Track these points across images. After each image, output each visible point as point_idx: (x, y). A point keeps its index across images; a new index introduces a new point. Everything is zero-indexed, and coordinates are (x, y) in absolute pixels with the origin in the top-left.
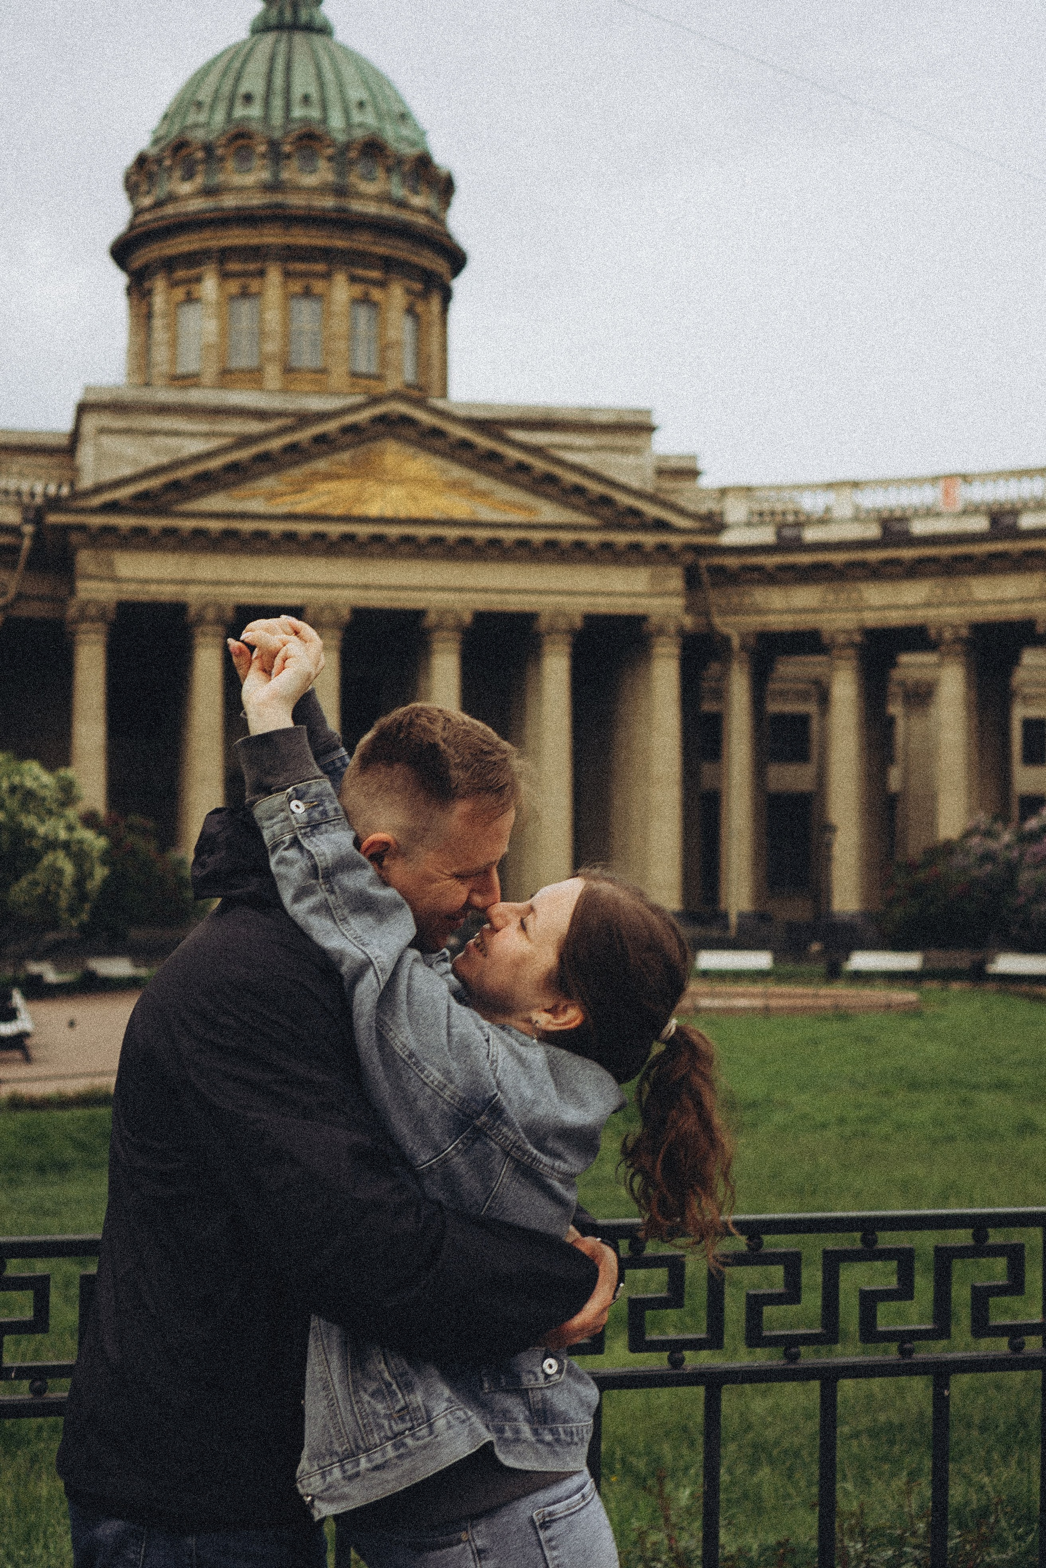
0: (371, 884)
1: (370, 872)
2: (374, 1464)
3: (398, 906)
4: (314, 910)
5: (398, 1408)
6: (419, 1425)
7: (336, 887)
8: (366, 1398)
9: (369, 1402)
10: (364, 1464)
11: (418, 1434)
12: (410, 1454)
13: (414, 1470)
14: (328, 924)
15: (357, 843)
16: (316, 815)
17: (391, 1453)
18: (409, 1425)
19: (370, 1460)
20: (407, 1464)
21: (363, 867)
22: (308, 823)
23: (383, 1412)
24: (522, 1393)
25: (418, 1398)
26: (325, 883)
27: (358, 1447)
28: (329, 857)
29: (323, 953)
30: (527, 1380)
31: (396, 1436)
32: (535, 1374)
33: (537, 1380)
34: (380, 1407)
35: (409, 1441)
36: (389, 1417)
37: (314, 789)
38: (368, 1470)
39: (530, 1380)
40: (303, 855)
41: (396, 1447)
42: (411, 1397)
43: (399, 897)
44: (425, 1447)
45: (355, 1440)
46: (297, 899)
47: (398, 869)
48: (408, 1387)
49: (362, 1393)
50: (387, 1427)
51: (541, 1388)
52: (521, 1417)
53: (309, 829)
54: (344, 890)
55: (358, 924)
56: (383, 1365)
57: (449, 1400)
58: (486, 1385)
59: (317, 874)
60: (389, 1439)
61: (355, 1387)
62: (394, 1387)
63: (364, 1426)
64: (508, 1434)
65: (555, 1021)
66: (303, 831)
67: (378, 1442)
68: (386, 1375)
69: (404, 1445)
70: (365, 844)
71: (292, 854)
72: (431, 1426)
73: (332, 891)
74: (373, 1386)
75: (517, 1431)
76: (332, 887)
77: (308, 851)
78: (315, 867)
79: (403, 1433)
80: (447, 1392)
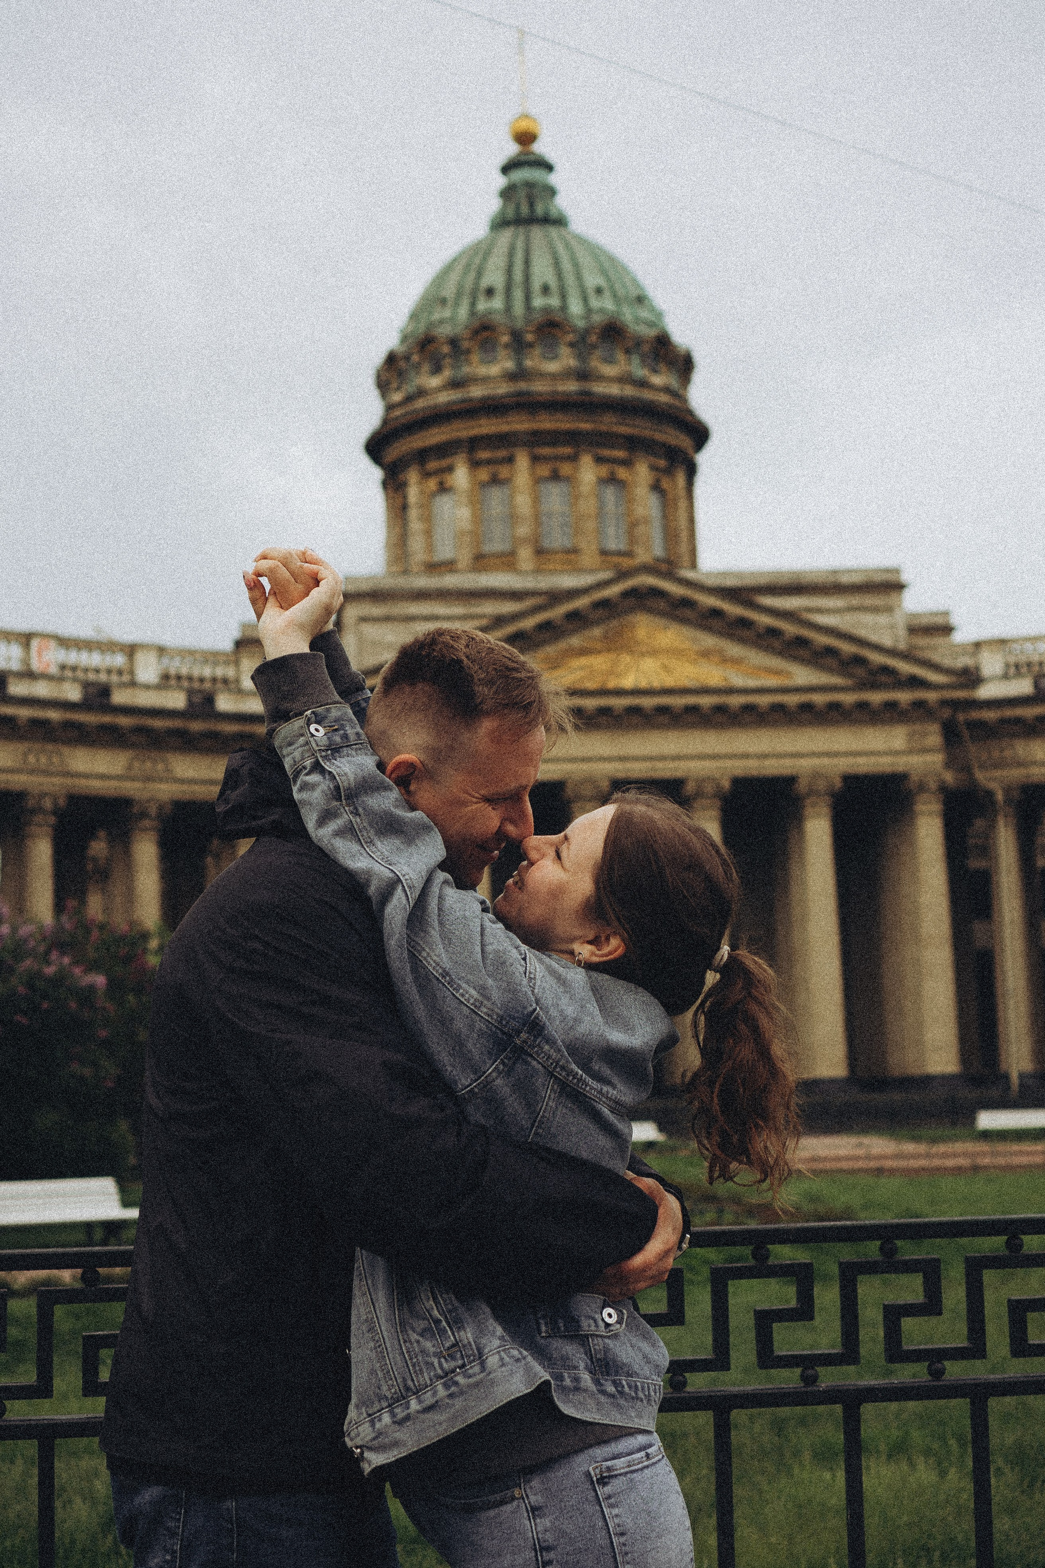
0: (396, 807)
1: (395, 794)
2: (424, 1405)
3: (426, 829)
4: (339, 833)
5: (447, 1345)
6: (470, 1363)
7: (360, 810)
8: (414, 1336)
9: (418, 1342)
10: (414, 1405)
11: (470, 1371)
12: (462, 1393)
13: (466, 1410)
14: (355, 847)
15: (381, 766)
16: (337, 739)
17: (442, 1392)
18: (460, 1362)
19: (420, 1402)
20: (458, 1403)
21: (387, 788)
22: (330, 745)
23: (432, 1350)
24: (583, 1340)
25: (468, 1335)
26: (348, 805)
27: (408, 1389)
28: (352, 777)
29: (349, 875)
30: (587, 1326)
31: (447, 1374)
32: (595, 1321)
33: (597, 1326)
34: (428, 1345)
35: (460, 1379)
36: (439, 1355)
37: (335, 713)
38: (418, 1412)
39: (589, 1326)
40: (325, 778)
41: (446, 1386)
42: (462, 1333)
43: (426, 819)
44: (477, 1385)
45: (404, 1380)
46: (322, 821)
47: (425, 793)
48: (457, 1323)
49: (410, 1332)
50: (436, 1364)
51: (601, 1336)
52: (582, 1365)
53: (329, 752)
54: (369, 812)
55: (384, 846)
56: (432, 1302)
57: (502, 1338)
58: (543, 1328)
59: (341, 797)
60: (440, 1377)
61: (403, 1325)
62: (444, 1323)
63: (414, 1365)
64: (568, 1382)
65: (597, 952)
66: (324, 754)
67: (429, 1382)
68: (435, 1313)
69: (456, 1383)
70: (389, 768)
71: (315, 778)
72: (483, 1364)
73: (357, 814)
74: (422, 1324)
75: (577, 1379)
76: (356, 808)
77: (330, 773)
78: (337, 788)
79: (453, 1371)
80: (499, 1331)
